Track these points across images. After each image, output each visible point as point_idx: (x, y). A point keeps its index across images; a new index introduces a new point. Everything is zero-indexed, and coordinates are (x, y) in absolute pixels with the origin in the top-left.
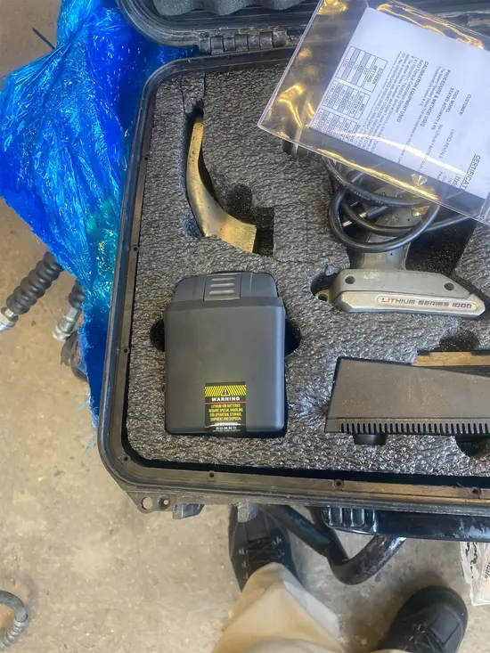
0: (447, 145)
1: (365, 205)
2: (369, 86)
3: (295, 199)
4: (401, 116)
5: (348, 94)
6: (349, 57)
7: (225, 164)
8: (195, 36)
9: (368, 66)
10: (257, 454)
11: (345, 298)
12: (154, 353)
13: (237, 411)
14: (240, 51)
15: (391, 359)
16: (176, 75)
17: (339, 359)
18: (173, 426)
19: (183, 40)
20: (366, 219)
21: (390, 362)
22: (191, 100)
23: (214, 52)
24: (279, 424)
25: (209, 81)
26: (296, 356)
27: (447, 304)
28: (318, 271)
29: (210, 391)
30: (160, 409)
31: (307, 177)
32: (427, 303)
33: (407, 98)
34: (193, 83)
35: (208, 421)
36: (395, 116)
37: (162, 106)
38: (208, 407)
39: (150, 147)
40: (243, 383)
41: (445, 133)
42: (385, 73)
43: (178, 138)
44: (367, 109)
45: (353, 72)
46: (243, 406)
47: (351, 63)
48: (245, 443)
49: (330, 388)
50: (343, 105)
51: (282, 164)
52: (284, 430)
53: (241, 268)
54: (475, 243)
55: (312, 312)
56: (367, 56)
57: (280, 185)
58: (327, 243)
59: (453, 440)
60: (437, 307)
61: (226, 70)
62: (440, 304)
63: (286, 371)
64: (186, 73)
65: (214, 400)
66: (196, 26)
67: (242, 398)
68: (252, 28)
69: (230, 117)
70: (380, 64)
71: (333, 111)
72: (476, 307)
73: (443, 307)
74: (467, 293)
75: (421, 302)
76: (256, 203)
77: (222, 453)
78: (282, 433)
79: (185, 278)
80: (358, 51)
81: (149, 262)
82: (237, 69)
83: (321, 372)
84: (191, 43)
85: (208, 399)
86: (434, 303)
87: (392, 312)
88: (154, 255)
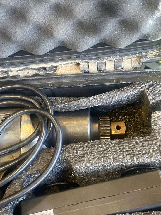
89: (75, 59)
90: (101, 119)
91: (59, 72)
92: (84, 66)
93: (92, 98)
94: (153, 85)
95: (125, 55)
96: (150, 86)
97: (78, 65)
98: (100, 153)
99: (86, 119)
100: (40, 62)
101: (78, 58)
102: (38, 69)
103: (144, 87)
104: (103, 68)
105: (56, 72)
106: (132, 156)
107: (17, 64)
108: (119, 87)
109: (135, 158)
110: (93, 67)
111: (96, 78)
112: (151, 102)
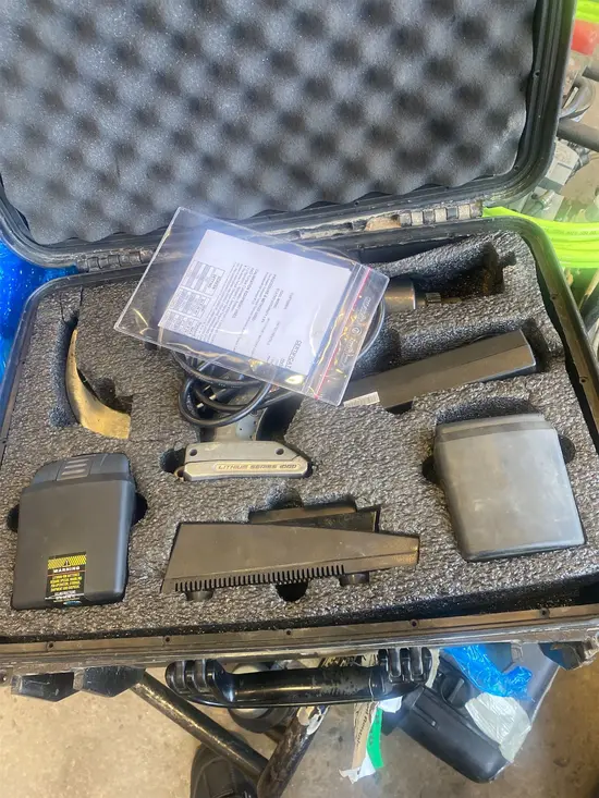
0: (273, 334)
1: (213, 389)
2: (209, 291)
3: (151, 386)
4: (235, 314)
5: (191, 299)
6: (192, 269)
7: (93, 362)
8: (72, 258)
9: (209, 275)
10: (94, 620)
11: (187, 469)
12: (9, 535)
13: (76, 581)
14: (113, 267)
15: (225, 519)
16: (57, 290)
17: (180, 524)
18: (18, 601)
19: (62, 262)
20: (216, 400)
21: (222, 522)
22: (69, 311)
23: (91, 270)
24: (118, 590)
25: (85, 293)
26: (141, 525)
27: (274, 466)
28: (167, 447)
29: (53, 564)
30: (8, 587)
31: (164, 368)
32: (258, 467)
33: (240, 299)
34: (71, 296)
35: (49, 593)
36: (231, 313)
37: (41, 317)
38: (51, 578)
39: (27, 353)
40: (84, 553)
41: (272, 324)
42: (223, 280)
43: (54, 343)
44: (208, 310)
45: (195, 281)
46: (82, 574)
47: (194, 275)
48: (84, 611)
49: (168, 552)
50: (187, 307)
51: (143, 359)
52: (122, 596)
53: (98, 451)
54: (302, 413)
55: (158, 484)
56: (208, 266)
57: (139, 377)
58: (177, 423)
59: (272, 588)
60: (267, 469)
61: (101, 283)
62: (269, 466)
63: (130, 540)
64: (65, 288)
65: (55, 571)
66: (73, 251)
67: (82, 567)
68: (121, 250)
69: (100, 323)
70: (219, 273)
71: (179, 313)
72: (300, 467)
73: (272, 469)
74: (295, 455)
75: (252, 467)
76: (118, 393)
77: (62, 622)
78: (119, 598)
79: (46, 464)
80: (199, 264)
81: (15, 452)
82: (110, 282)
83: (162, 536)
84: (69, 264)
85: (51, 571)
86: (265, 466)
87: (229, 478)
88: (19, 446)
89: (392, 208)
90: (427, 295)
91: (371, 228)
92: (404, 217)
93: (418, 256)
94: (500, 235)
95: (461, 200)
96: (496, 237)
97: (395, 217)
98: (437, 318)
99: (409, 290)
100: (346, 215)
101: (397, 205)
102: (340, 227)
103: (490, 238)
104: (431, 218)
105: (366, 229)
106: (481, 316)
107: (314, 220)
108: (454, 241)
109: (486, 318)
110: (417, 219)
111: (422, 234)
112: (500, 255)
